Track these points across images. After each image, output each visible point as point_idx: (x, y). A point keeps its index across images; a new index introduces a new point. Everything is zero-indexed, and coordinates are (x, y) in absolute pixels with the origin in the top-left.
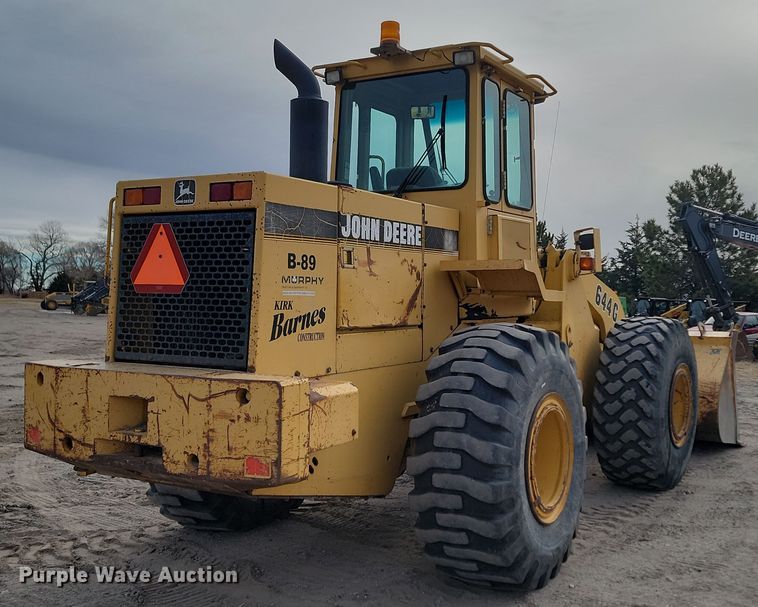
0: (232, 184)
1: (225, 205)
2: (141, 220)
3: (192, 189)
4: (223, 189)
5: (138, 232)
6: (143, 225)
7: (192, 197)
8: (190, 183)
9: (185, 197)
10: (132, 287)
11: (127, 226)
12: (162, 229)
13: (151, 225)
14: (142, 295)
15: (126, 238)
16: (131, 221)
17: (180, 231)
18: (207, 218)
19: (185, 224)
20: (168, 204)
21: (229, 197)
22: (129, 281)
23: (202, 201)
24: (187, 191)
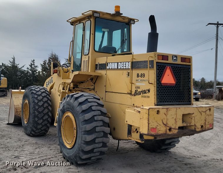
0: (185, 58)
1: (184, 63)
2: (162, 64)
3: (177, 58)
4: (184, 59)
5: (162, 68)
6: (163, 66)
7: (177, 60)
8: (176, 56)
9: (175, 60)
10: (161, 84)
11: (158, 66)
12: (168, 68)
13: (165, 66)
14: (164, 86)
15: (158, 69)
16: (159, 64)
17: (173, 69)
18: (180, 66)
19: (174, 67)
20: (170, 61)
21: (189, 62)
22: (160, 82)
23: (179, 62)
24: (175, 58)
